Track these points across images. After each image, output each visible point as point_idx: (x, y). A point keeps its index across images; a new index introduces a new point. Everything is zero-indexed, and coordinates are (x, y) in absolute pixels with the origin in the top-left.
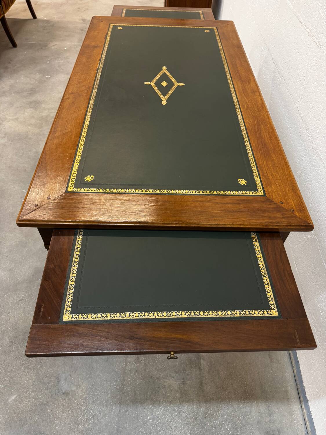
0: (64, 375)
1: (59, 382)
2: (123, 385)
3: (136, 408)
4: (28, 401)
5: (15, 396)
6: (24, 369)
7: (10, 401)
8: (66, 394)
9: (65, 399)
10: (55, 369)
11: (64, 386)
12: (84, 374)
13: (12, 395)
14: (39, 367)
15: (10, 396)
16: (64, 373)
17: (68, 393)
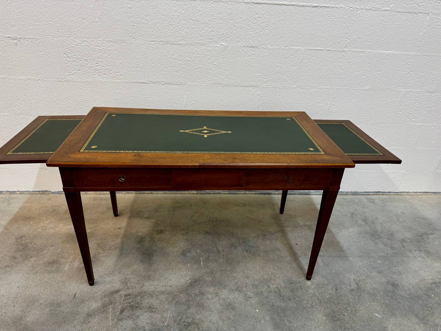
0: (348, 287)
1: (354, 290)
2: (337, 256)
3: (345, 250)
4: (374, 305)
5: (376, 314)
6: (358, 313)
7: (381, 317)
8: (357, 284)
9: (361, 284)
10: (347, 293)
11: (354, 286)
12: (342, 276)
13: (376, 316)
14: (351, 304)
15: (378, 317)
16: (347, 288)
17: (356, 283)
